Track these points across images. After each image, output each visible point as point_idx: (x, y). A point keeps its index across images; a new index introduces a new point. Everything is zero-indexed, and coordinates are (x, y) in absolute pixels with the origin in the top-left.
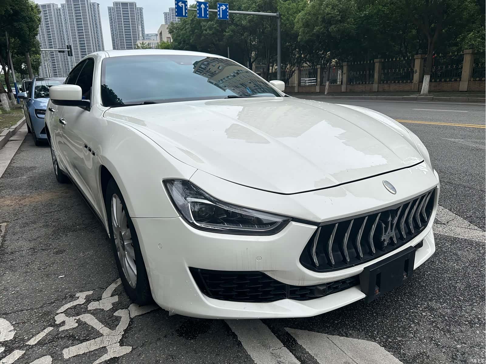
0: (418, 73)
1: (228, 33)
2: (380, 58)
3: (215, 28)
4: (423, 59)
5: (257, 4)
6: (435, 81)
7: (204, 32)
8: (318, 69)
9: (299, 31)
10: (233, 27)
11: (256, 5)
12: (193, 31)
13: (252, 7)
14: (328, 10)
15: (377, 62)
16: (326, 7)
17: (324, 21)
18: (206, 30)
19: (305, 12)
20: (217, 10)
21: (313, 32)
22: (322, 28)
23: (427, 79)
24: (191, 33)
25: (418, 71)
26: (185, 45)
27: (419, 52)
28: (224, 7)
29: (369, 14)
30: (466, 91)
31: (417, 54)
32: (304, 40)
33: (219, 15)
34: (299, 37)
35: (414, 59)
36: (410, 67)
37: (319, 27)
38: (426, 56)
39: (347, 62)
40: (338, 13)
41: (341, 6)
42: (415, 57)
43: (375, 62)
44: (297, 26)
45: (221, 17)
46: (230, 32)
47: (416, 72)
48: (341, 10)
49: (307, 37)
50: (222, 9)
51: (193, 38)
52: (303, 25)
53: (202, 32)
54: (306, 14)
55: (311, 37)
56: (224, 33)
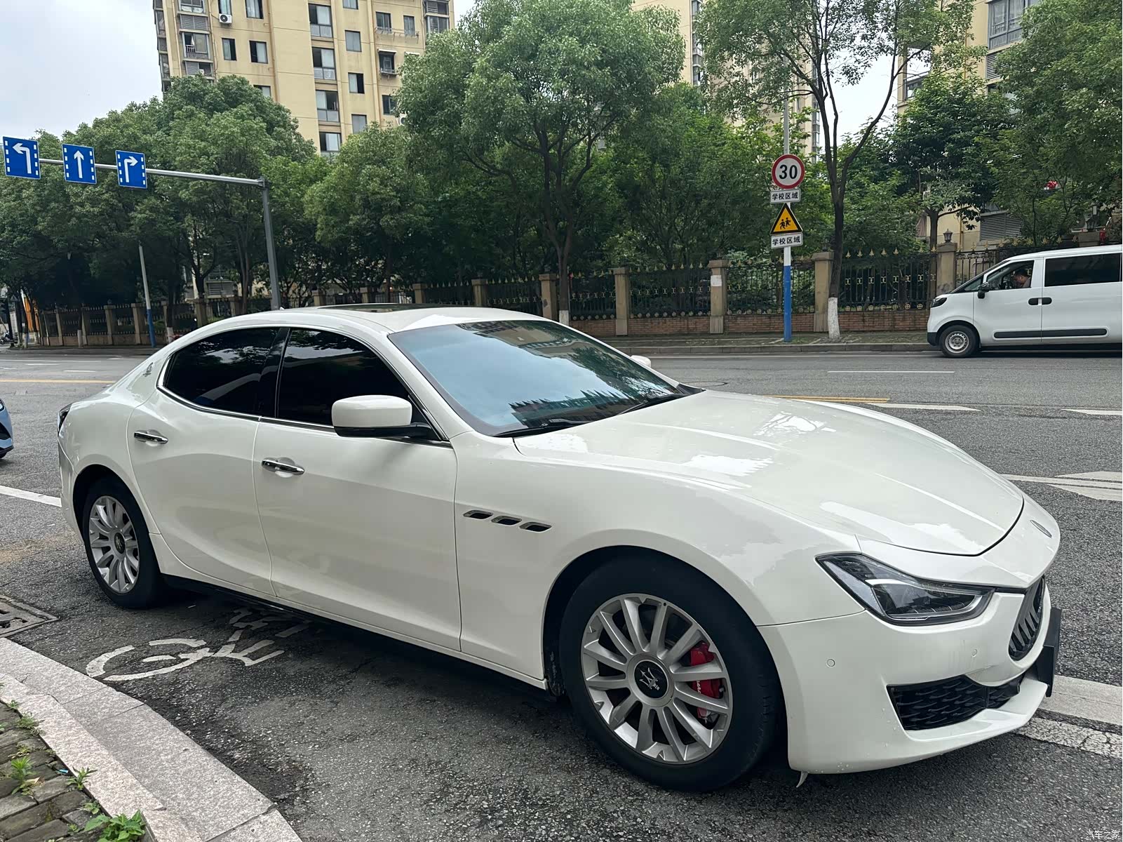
0: (549, 306)
1: (141, 213)
2: (481, 278)
3: (105, 200)
4: (553, 281)
5: (211, 158)
6: (578, 319)
7: (78, 209)
8: (363, 295)
9: (316, 220)
10: (153, 201)
11: (208, 159)
12: (44, 204)
13: (200, 163)
14: (374, 186)
15: (477, 285)
16: (369, 179)
17: (366, 204)
18: (82, 205)
19: (326, 186)
20: (116, 166)
21: (346, 225)
22: (364, 219)
23: (565, 316)
24: (38, 208)
25: (549, 301)
26: (15, 234)
27: (546, 270)
28: (134, 162)
29: (450, 197)
30: (625, 336)
31: (542, 272)
32: (330, 238)
33: (120, 176)
34: (318, 233)
35: (540, 283)
36: (535, 295)
37: (358, 217)
38: (558, 277)
39: (421, 283)
40: (394, 193)
41: (398, 180)
42: (541, 277)
43: (473, 284)
44: (310, 209)
45: (128, 181)
46: (147, 212)
47: (546, 304)
48: (398, 187)
49: (335, 234)
50: (129, 164)
51: (44, 222)
52: (325, 209)
53: (71, 208)
54: (328, 189)
55: (344, 233)
56: (132, 214)
